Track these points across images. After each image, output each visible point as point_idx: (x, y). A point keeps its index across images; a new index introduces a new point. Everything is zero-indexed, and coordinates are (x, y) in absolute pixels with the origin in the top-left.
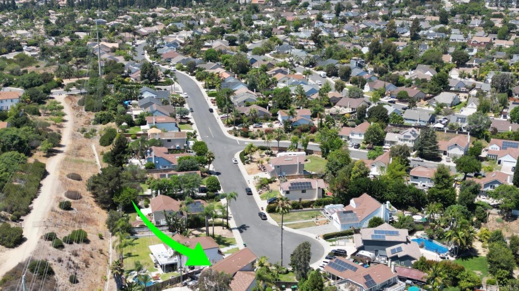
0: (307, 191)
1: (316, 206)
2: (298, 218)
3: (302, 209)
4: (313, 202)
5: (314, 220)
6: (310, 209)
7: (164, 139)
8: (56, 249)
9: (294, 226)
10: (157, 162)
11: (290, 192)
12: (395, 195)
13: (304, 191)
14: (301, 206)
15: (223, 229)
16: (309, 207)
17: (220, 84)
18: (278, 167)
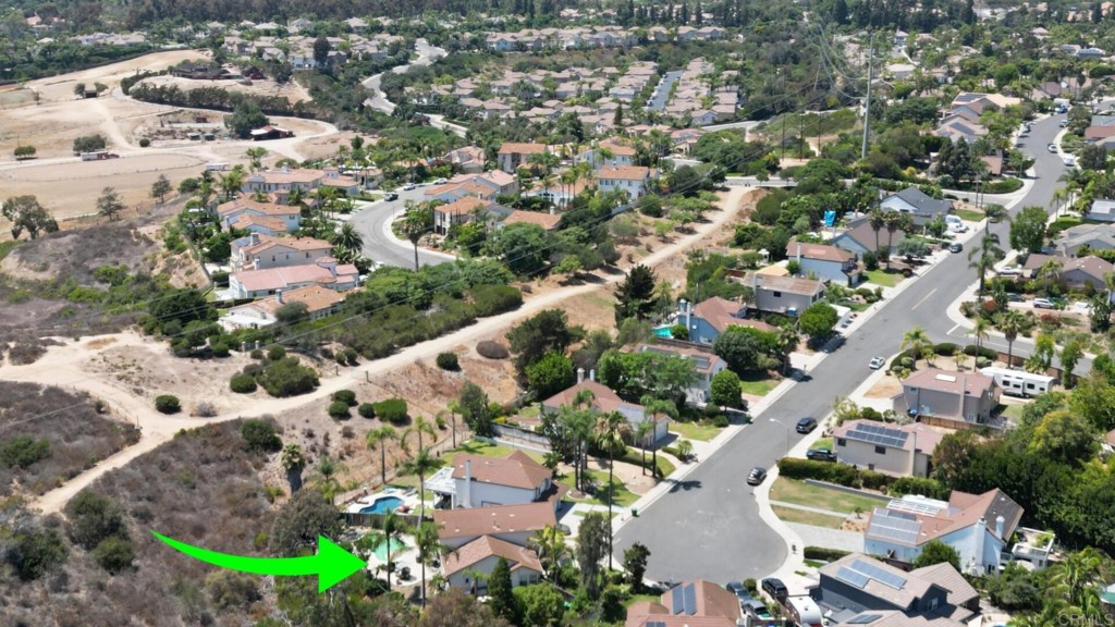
0: (887, 451)
1: (897, 490)
2: (821, 503)
3: (857, 487)
4: (893, 480)
5: (852, 516)
6: (879, 493)
7: (765, 288)
8: (329, 417)
9: (786, 513)
10: (694, 327)
11: (848, 443)
12: (1082, 517)
13: (880, 450)
14: (861, 482)
15: (644, 474)
16: (877, 489)
17: (1089, 201)
18: (913, 389)
